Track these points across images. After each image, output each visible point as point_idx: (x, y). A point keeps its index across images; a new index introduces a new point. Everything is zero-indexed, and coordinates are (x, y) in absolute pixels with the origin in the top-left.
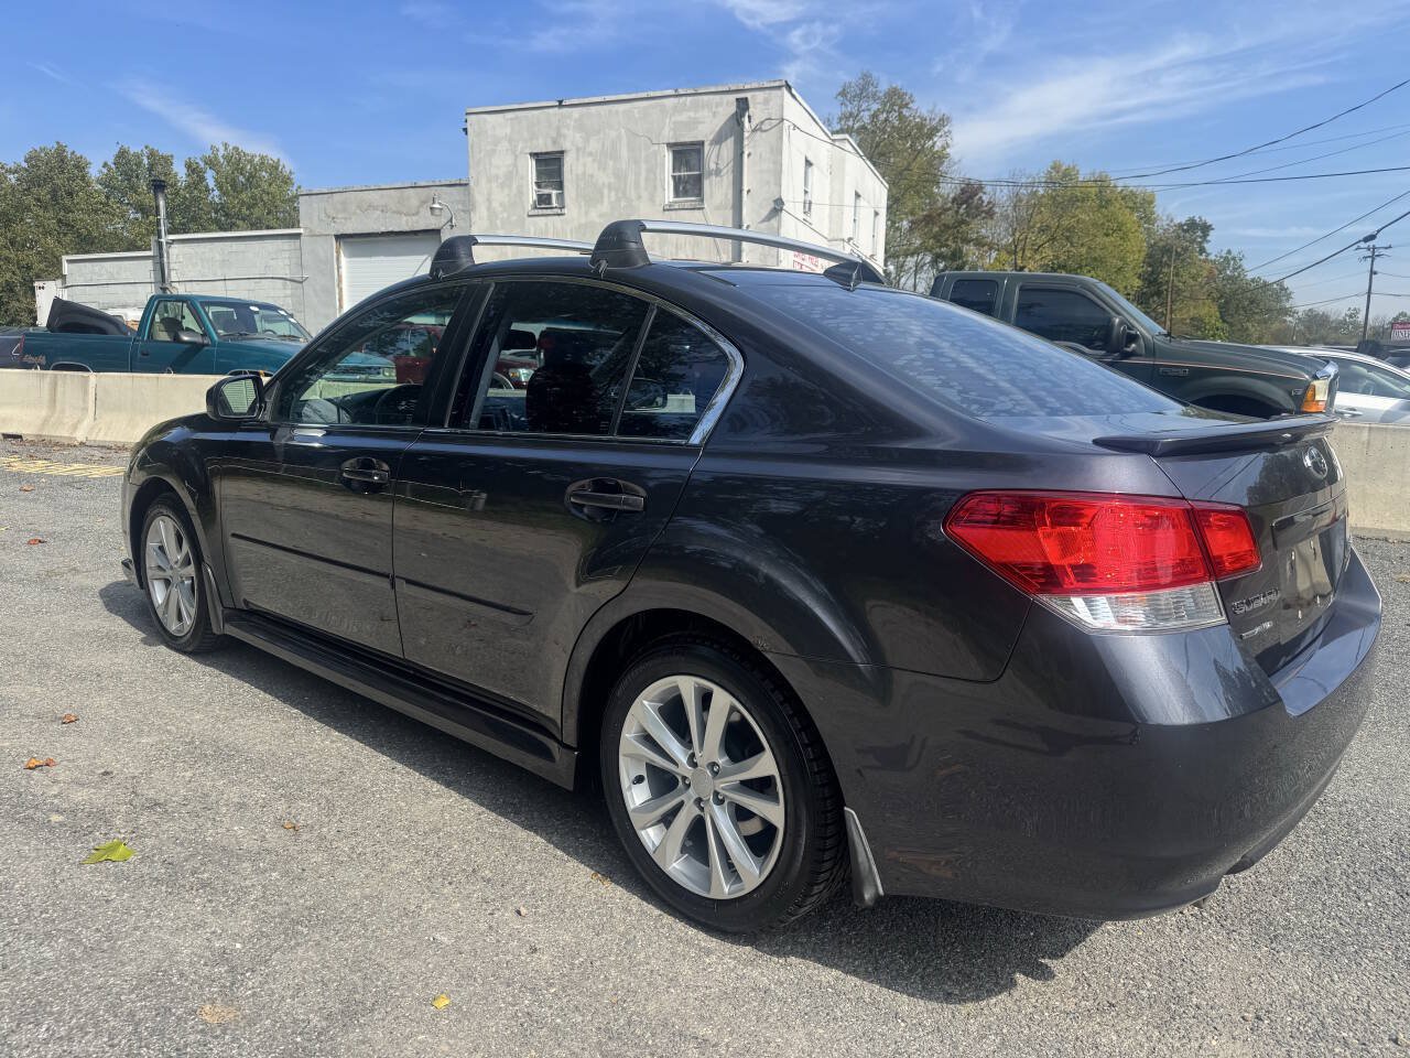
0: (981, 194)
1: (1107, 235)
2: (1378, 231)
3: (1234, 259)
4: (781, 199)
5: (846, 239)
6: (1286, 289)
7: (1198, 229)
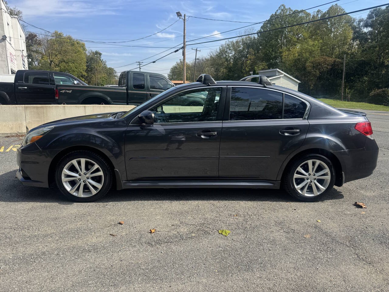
0: (36, 37)
1: (76, 53)
2: (156, 61)
3: (104, 62)
4: (5, 36)
5: (21, 50)
6: (115, 70)
7: (98, 54)
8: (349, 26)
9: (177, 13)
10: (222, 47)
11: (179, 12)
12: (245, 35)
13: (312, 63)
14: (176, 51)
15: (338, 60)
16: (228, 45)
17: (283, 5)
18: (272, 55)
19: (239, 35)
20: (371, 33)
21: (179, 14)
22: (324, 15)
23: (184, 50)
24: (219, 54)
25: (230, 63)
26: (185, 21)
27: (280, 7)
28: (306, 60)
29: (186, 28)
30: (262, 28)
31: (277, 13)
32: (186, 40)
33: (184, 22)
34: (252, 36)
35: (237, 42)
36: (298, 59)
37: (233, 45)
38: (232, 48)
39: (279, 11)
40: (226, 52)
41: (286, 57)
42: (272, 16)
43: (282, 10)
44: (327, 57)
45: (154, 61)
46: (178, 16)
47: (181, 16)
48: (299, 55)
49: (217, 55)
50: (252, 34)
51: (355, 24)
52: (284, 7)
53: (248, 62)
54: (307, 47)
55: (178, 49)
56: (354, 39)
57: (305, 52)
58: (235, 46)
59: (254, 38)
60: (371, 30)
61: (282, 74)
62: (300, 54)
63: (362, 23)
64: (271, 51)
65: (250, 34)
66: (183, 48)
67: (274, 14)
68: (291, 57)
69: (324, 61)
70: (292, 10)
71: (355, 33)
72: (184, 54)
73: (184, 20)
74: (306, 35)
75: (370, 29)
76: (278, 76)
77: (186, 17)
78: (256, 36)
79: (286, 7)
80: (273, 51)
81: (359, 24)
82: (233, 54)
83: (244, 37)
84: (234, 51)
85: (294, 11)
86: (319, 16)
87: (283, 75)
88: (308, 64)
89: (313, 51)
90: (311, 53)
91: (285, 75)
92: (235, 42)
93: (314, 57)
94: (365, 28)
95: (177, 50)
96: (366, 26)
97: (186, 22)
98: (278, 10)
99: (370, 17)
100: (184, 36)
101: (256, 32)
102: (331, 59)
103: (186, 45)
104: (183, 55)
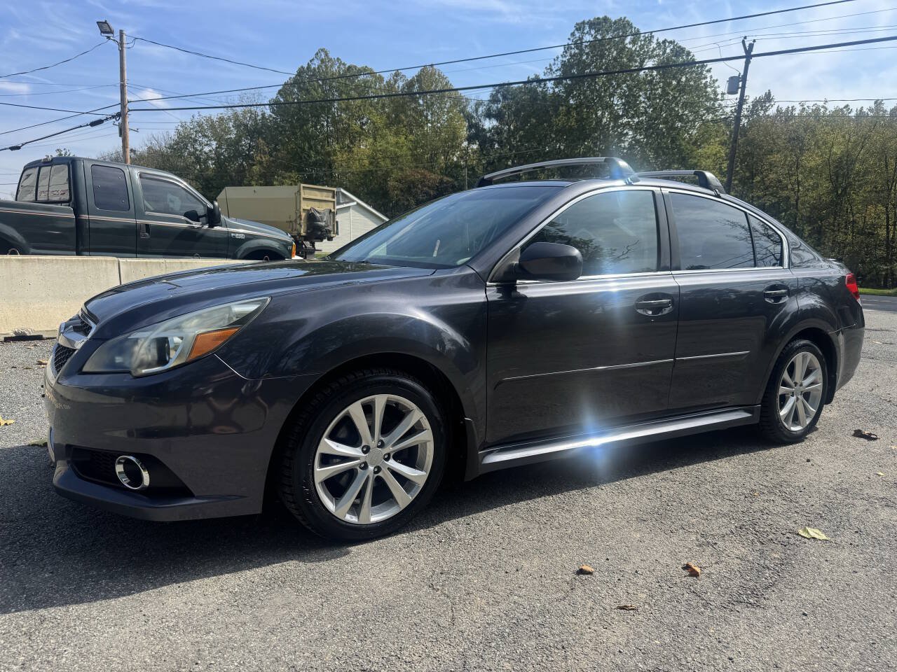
8: (460, 112)
9: (98, 23)
10: (182, 127)
11: (106, 22)
12: (242, 106)
13: (399, 181)
14: (93, 124)
15: (446, 179)
16: (200, 125)
17: (322, 50)
18: (309, 156)
19: (226, 105)
20: (497, 131)
21: (105, 28)
22: (410, 84)
23: (124, 121)
24: (177, 143)
25: (208, 168)
26: (122, 47)
27: (317, 54)
28: (387, 174)
29: (126, 67)
30: (279, 92)
31: (313, 66)
32: (128, 97)
33: (121, 52)
34: (259, 110)
35: (221, 119)
36: (369, 171)
37: (212, 126)
38: (209, 133)
39: (316, 63)
40: (195, 141)
41: (344, 164)
42: (301, 72)
43: (322, 61)
44: (426, 173)
45: (14, 145)
46: (102, 32)
47: (112, 32)
48: (371, 163)
49: (171, 147)
50: (256, 105)
51: (469, 109)
52: (327, 55)
53: (256, 168)
54: (386, 148)
55: (103, 118)
56: (470, 139)
57: (383, 157)
58: (216, 129)
59: (263, 115)
60: (497, 124)
61: (353, 201)
62: (373, 160)
63: (481, 110)
64: (306, 149)
65: (253, 105)
66: (121, 115)
67: (305, 66)
68: (356, 167)
69: (422, 179)
70: (344, 64)
71: (470, 127)
72: (122, 132)
73: (121, 44)
74: (380, 121)
75: (494, 123)
76: (345, 205)
77: (125, 37)
78: (268, 111)
79: (331, 56)
80: (310, 148)
81: (477, 110)
82: (214, 147)
83: (239, 110)
84: (215, 140)
85: (349, 67)
86: (401, 84)
87: (355, 203)
88: (391, 183)
89: (398, 157)
90: (395, 159)
91: (358, 204)
92: (215, 120)
93: (401, 169)
94: (488, 119)
95: (100, 122)
96: (489, 115)
97: (125, 50)
98: (313, 59)
99: (494, 100)
100: (122, 87)
101: (266, 102)
102: (433, 176)
103: (129, 110)
104: (120, 135)
